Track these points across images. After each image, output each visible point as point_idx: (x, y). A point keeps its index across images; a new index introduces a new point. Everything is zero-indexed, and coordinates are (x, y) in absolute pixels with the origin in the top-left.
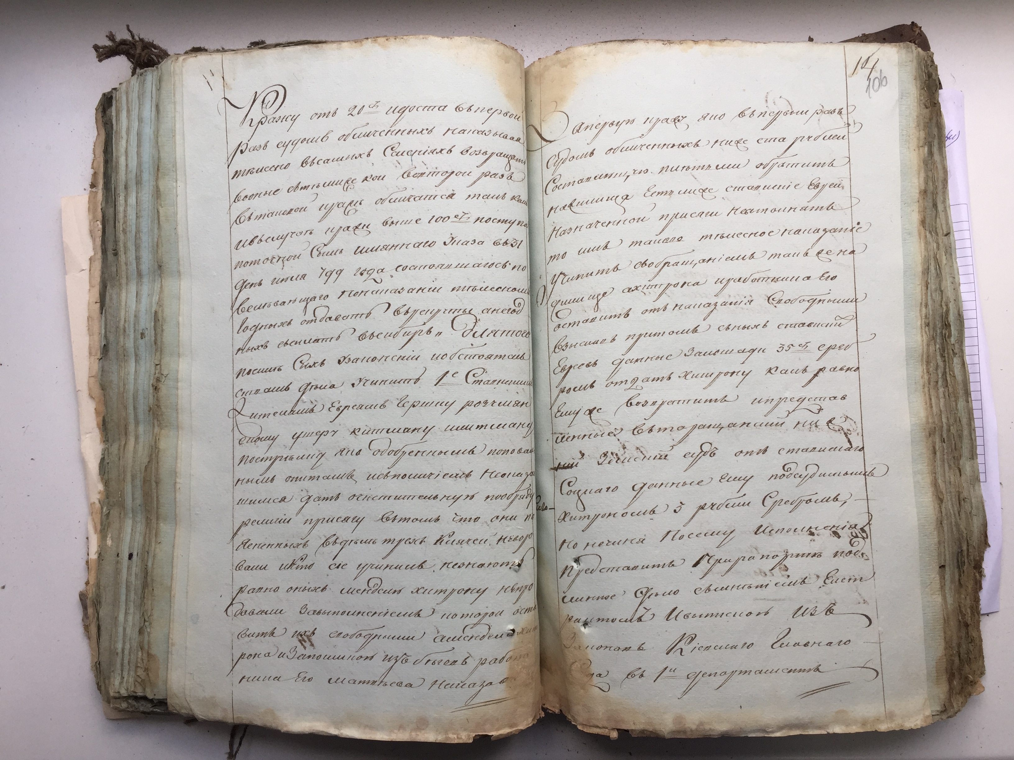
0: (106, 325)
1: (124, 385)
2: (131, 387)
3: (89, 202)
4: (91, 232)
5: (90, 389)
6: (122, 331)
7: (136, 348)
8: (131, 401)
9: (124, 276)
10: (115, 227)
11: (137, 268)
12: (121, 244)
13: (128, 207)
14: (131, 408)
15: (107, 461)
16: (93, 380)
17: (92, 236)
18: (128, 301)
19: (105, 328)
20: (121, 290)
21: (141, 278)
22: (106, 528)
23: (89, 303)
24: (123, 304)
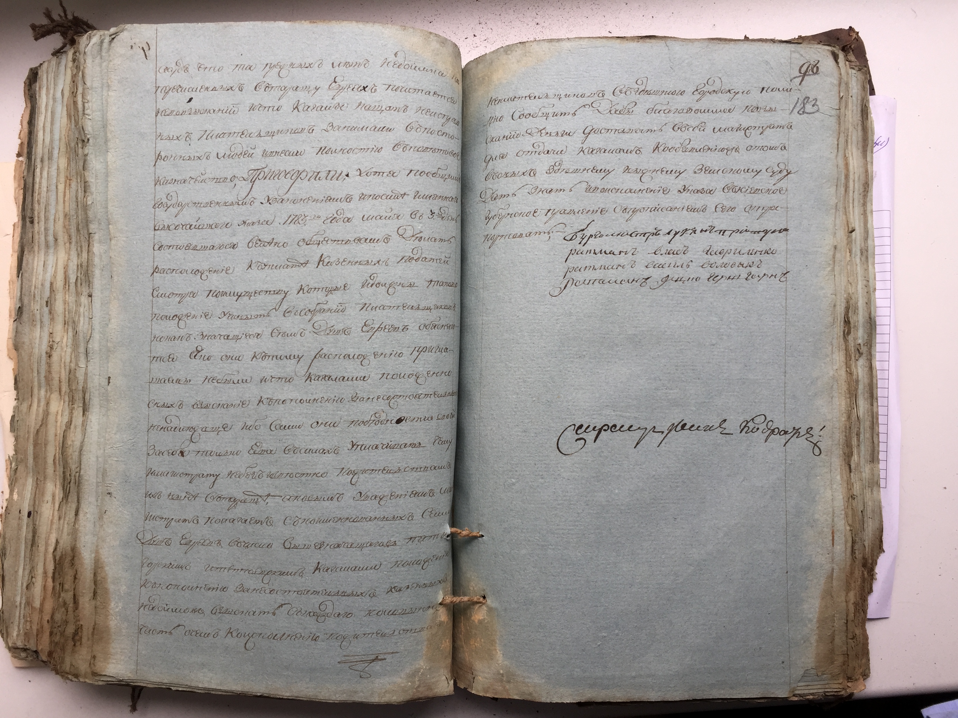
0: (22, 288)
1: (32, 348)
2: (36, 351)
3: (15, 171)
4: (15, 199)
5: (8, 350)
6: (33, 297)
7: (42, 316)
8: (36, 365)
9: (37, 244)
10: (32, 196)
11: (46, 239)
12: (36, 213)
13: (43, 180)
14: (36, 372)
15: (16, 419)
16: (11, 342)
17: (16, 203)
18: (38, 269)
19: (21, 292)
20: (34, 257)
21: (48, 249)
22: (13, 483)
23: (11, 267)
24: (35, 270)
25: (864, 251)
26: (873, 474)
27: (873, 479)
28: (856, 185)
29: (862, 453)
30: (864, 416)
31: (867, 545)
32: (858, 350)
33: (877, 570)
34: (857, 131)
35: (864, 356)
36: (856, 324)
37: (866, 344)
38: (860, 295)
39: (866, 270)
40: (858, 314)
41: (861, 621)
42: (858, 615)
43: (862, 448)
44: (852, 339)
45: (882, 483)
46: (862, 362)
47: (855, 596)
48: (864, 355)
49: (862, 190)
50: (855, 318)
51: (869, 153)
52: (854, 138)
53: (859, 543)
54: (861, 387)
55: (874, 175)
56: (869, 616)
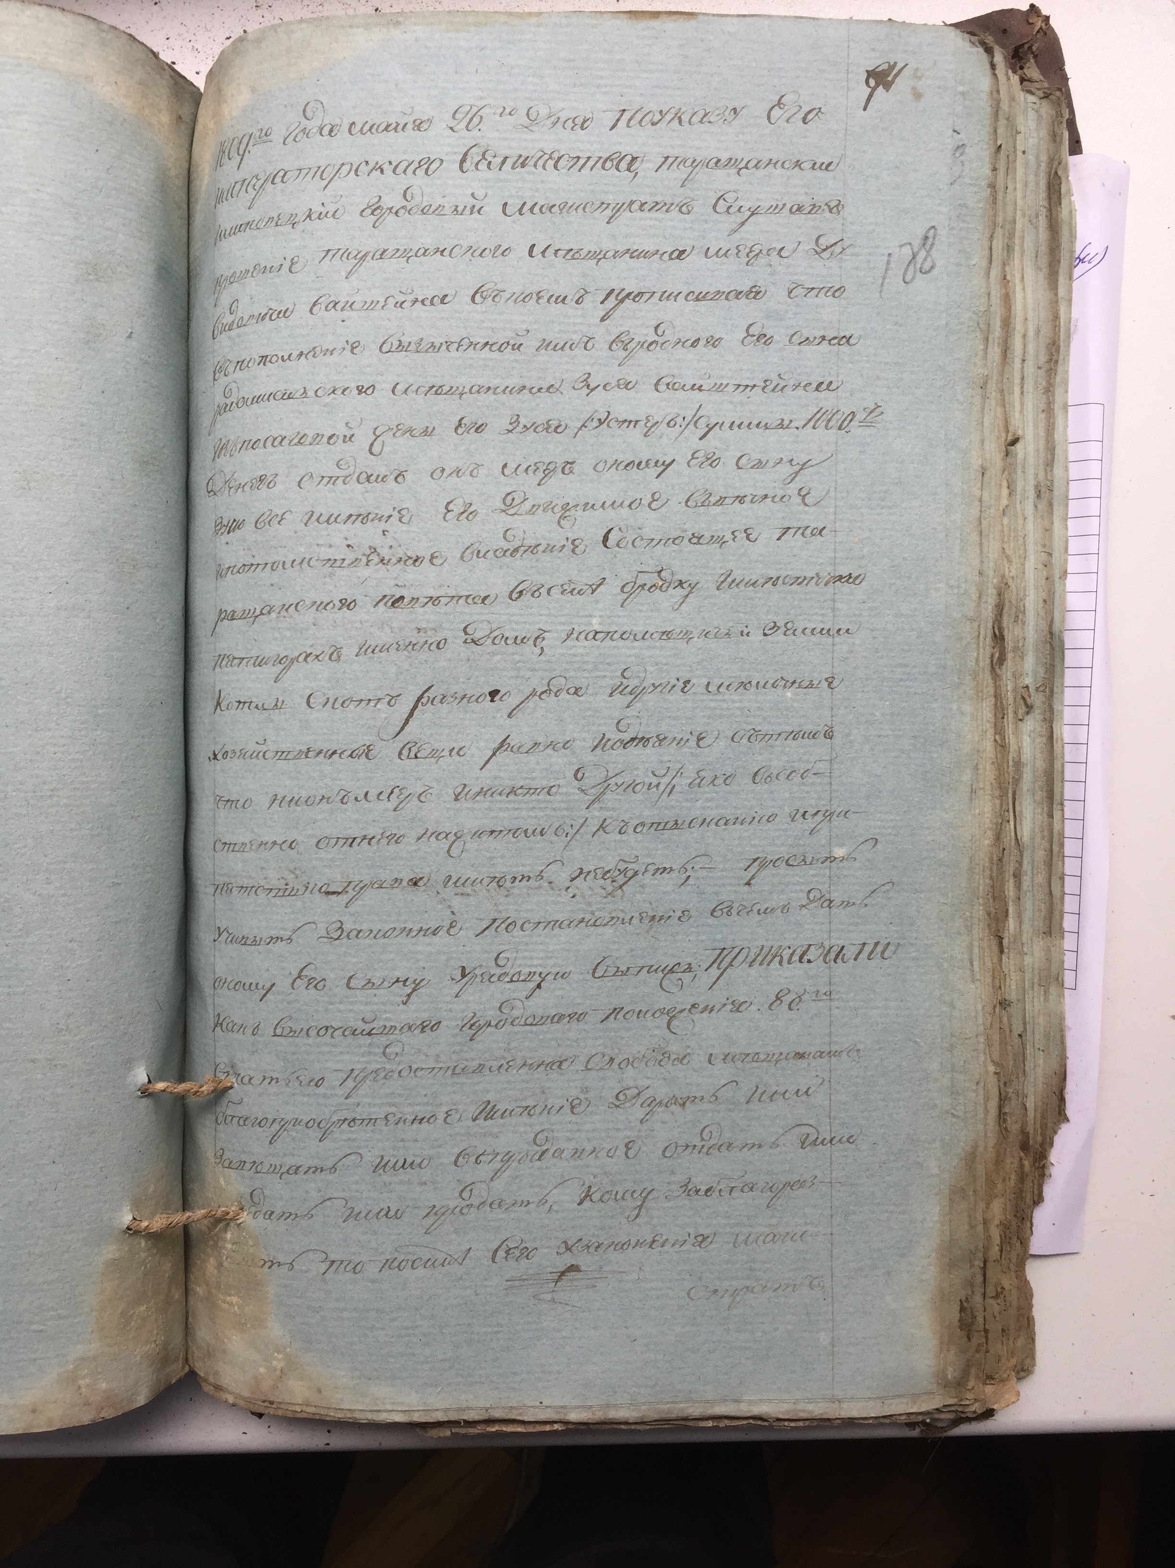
25: (1043, 490)
26: (1049, 960)
27: (1049, 969)
28: (1031, 347)
29: (1028, 915)
30: (1032, 838)
31: (1030, 1104)
32: (1023, 698)
33: (1054, 1156)
34: (1036, 228)
35: (1037, 714)
36: (1020, 645)
37: (1041, 689)
38: (1031, 583)
39: (1048, 530)
40: (1024, 623)
41: (1014, 1260)
42: (1009, 1249)
43: (1028, 903)
44: (1009, 674)
45: (1069, 978)
46: (1032, 724)
47: (1005, 1209)
48: (1037, 711)
49: (1043, 359)
50: (1017, 631)
51: (1062, 280)
52: (1029, 244)
53: (1014, 1102)
54: (1027, 776)
55: (1072, 328)
56: (1033, 1250)
